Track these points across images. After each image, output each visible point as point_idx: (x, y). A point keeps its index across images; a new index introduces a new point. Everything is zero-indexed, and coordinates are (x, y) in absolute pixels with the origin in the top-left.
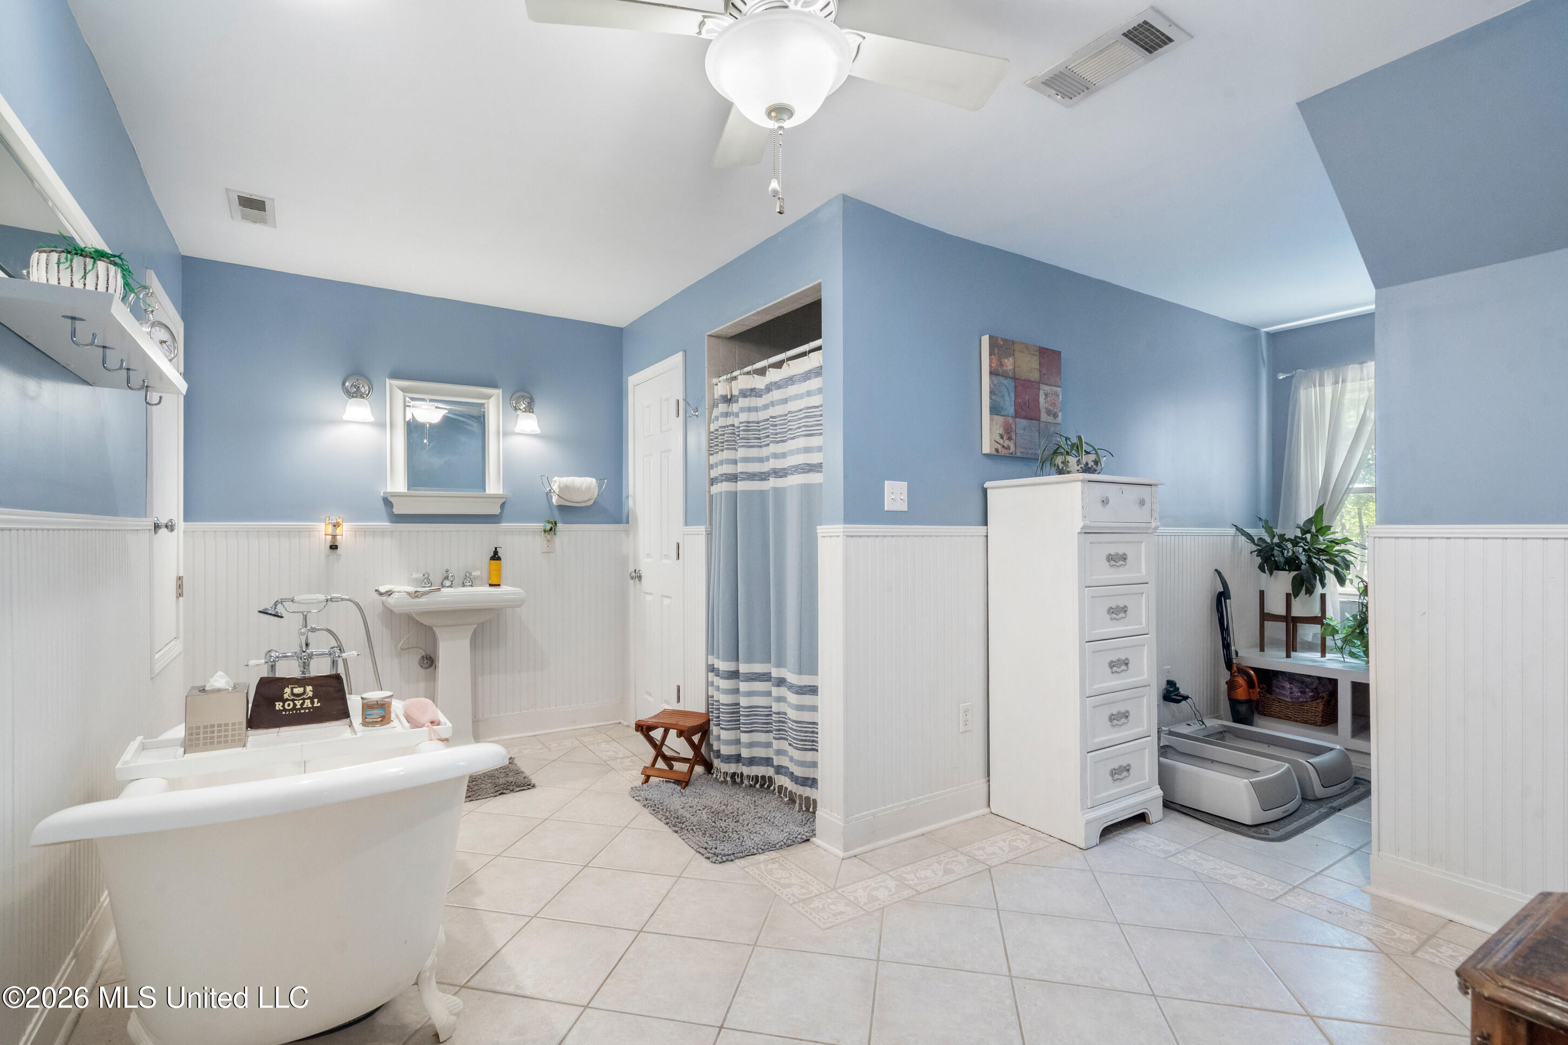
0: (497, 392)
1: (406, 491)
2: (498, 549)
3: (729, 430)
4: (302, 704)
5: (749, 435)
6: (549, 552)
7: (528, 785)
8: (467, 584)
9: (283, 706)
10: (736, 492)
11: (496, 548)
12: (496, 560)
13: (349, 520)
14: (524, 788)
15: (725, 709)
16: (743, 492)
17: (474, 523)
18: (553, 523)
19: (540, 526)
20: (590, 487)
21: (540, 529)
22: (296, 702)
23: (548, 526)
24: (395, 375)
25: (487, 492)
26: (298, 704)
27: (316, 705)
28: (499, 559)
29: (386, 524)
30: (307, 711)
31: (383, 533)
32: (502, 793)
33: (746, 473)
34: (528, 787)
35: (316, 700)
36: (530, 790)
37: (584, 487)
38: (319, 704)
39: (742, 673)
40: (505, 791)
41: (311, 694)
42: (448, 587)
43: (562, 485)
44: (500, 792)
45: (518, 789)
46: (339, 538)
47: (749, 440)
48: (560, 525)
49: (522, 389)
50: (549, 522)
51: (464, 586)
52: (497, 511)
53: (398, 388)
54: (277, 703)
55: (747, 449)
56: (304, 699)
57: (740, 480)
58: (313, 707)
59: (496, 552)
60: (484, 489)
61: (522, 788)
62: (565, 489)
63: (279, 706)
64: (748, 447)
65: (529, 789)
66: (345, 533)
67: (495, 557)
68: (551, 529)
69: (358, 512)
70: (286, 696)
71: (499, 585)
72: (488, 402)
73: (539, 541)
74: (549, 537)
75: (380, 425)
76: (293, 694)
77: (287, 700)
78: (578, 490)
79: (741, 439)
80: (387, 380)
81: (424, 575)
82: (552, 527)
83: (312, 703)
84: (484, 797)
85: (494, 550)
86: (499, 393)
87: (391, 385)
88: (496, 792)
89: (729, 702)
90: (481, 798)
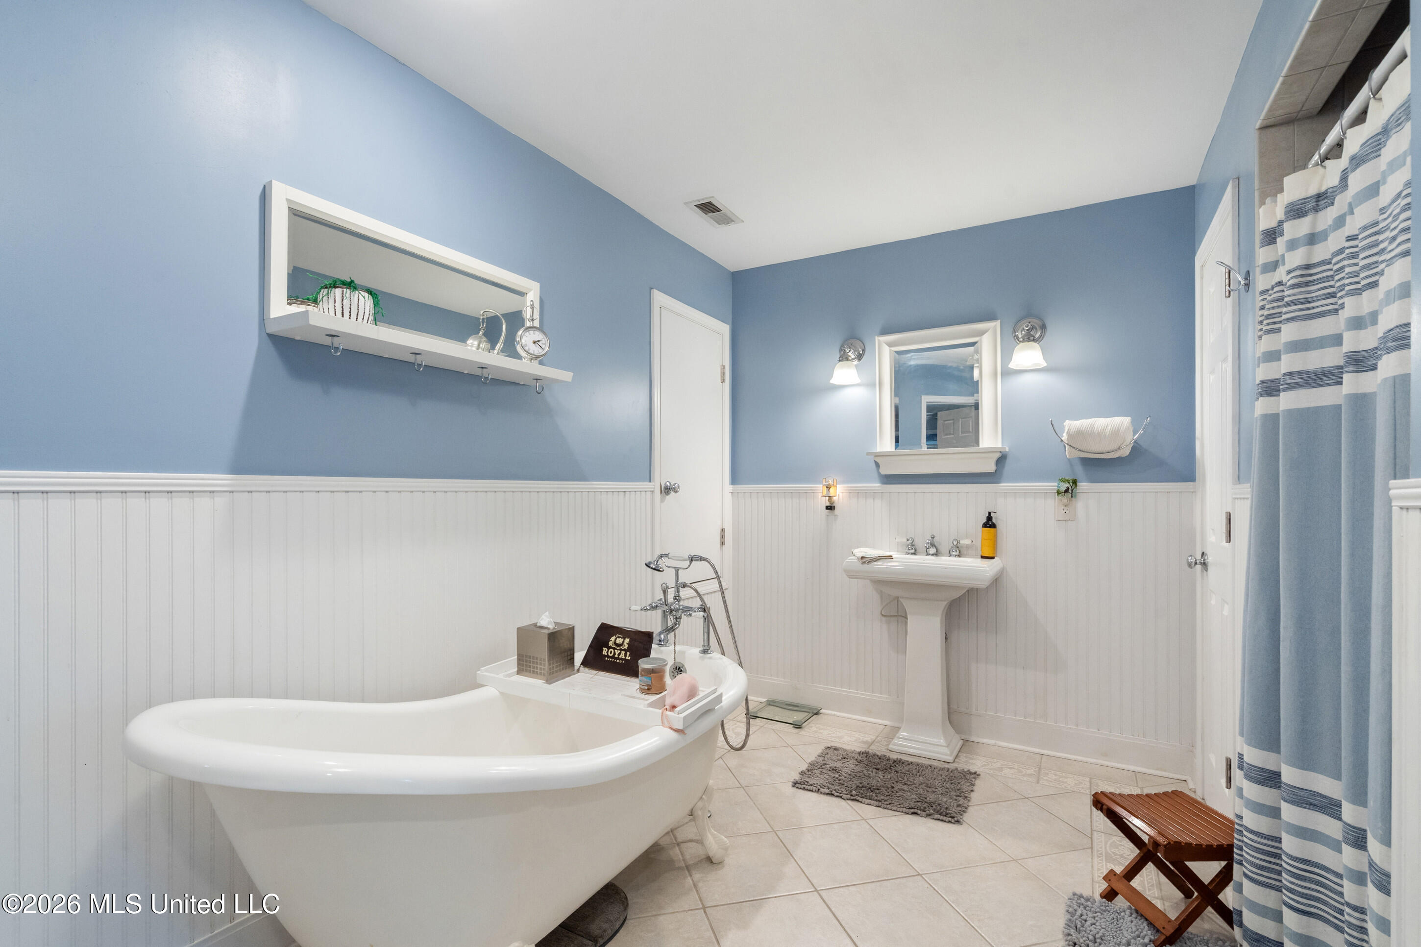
0: (994, 326)
1: (893, 449)
2: (992, 514)
3: (1275, 293)
4: (619, 654)
5: (1310, 292)
6: (1068, 519)
7: (950, 817)
8: (954, 553)
9: (607, 652)
10: (1278, 414)
11: (990, 513)
12: (989, 527)
13: (843, 482)
14: (944, 818)
15: (1250, 839)
16: (1290, 412)
17: (965, 483)
18: (1071, 481)
19: (1053, 485)
20: (1118, 430)
21: (1052, 489)
22: (616, 651)
23: (1064, 487)
24: (885, 332)
25: (981, 446)
26: (617, 652)
27: (627, 658)
28: (993, 526)
29: (877, 485)
30: (621, 661)
31: (873, 494)
32: (913, 813)
33: (1301, 372)
34: (950, 819)
35: (628, 653)
36: (950, 825)
37: (1108, 431)
38: (629, 658)
39: (1285, 784)
40: (919, 812)
41: (626, 646)
42: (933, 555)
43: (1073, 430)
44: (912, 811)
45: (939, 817)
46: (835, 498)
47: (1309, 302)
48: (1083, 486)
49: (1029, 315)
50: (1064, 481)
51: (950, 556)
52: (991, 468)
53: (886, 344)
54: (604, 649)
55: (1304, 323)
56: (621, 650)
57: (1285, 390)
58: (625, 659)
59: (989, 518)
60: (978, 445)
61: (941, 818)
62: (1079, 434)
63: (605, 652)
64: (1306, 319)
65: (949, 822)
66: (839, 492)
67: (989, 523)
68: (1067, 491)
69: (852, 474)
70: (610, 644)
71: (993, 558)
72: (981, 340)
73: (1052, 506)
74: (1065, 500)
75: (871, 385)
76: (615, 643)
77: (611, 647)
78: (1099, 435)
79: (1288, 304)
80: (876, 337)
81: (908, 540)
82: (1068, 488)
83: (626, 655)
84: (894, 808)
85: (987, 515)
86: (995, 327)
87: (879, 340)
88: (909, 808)
89: (1264, 830)
90: (890, 808)
